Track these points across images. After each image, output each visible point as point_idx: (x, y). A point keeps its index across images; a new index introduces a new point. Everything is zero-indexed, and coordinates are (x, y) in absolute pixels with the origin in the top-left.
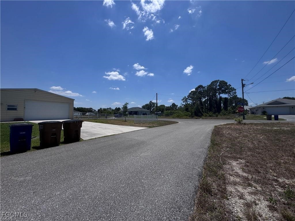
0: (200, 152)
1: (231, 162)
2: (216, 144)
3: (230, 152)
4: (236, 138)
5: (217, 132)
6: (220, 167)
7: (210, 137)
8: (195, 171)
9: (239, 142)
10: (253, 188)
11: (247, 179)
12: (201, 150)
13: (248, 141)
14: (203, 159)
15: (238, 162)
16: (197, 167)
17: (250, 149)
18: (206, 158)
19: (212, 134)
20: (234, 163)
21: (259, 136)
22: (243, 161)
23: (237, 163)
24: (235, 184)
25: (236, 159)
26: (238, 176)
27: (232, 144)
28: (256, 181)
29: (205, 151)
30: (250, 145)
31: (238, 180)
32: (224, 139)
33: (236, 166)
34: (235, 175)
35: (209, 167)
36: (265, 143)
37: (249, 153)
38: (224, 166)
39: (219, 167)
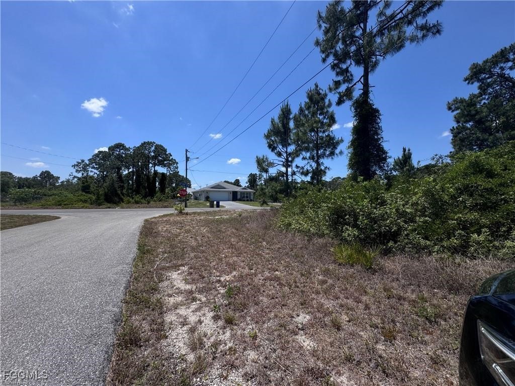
0: (117, 274)
1: (170, 274)
2: (148, 251)
3: (169, 260)
4: (177, 236)
5: (148, 229)
6: (155, 290)
7: (136, 241)
8: (108, 317)
9: (180, 242)
10: (198, 302)
11: (191, 292)
12: (120, 268)
13: (191, 237)
14: (124, 285)
15: (179, 272)
16: (110, 307)
17: (193, 249)
18: (129, 282)
19: (141, 234)
20: (174, 275)
21: (202, 228)
22: (185, 268)
23: (178, 274)
24: (176, 306)
25: (176, 267)
26: (180, 292)
27: (171, 245)
28: (200, 291)
29: (127, 268)
30: (194, 243)
31: (179, 299)
32: (160, 239)
33: (177, 279)
34: (177, 294)
35: (133, 295)
36: (208, 237)
37: (192, 255)
38: (160, 285)
39: (153, 289)
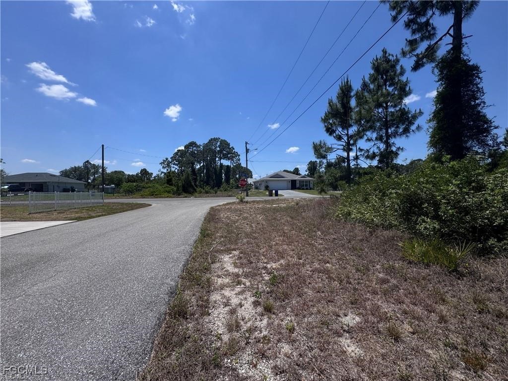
0: (179, 253)
1: (222, 257)
2: (208, 235)
3: (224, 244)
4: (235, 222)
5: (212, 216)
6: (207, 269)
7: (200, 226)
8: (165, 288)
9: (237, 228)
10: (242, 286)
11: (237, 275)
12: (183, 248)
13: (247, 224)
14: (183, 263)
15: (231, 255)
16: (168, 281)
17: (247, 235)
18: (188, 260)
19: (205, 220)
20: (226, 258)
21: (258, 216)
22: (236, 253)
23: (230, 257)
24: (222, 287)
25: (228, 251)
26: (228, 274)
27: (228, 231)
28: (246, 276)
29: (188, 248)
30: (248, 230)
31: (227, 280)
32: (220, 225)
33: (228, 262)
34: (225, 275)
35: (189, 273)
36: (263, 225)
37: (245, 240)
38: (213, 266)
39: (205, 269)
